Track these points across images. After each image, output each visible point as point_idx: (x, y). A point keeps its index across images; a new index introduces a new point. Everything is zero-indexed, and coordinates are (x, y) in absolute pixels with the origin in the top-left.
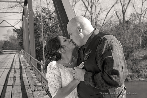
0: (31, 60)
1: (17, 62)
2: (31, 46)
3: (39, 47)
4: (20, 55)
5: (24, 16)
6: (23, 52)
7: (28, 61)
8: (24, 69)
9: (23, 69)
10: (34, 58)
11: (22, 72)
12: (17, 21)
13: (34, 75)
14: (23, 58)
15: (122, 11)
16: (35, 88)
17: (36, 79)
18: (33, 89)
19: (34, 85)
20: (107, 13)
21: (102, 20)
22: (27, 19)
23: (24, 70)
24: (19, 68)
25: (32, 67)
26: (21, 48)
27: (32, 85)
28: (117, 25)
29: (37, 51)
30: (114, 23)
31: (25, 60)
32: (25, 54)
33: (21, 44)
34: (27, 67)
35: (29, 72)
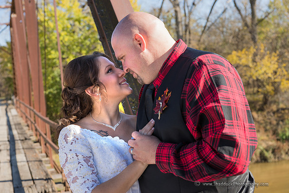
0: (35, 121)
2: (33, 87)
3: (55, 88)
4: (8, 110)
5: (14, 16)
6: (17, 101)
7: (29, 123)
8: (19, 142)
9: (16, 142)
10: (42, 114)
11: (15, 150)
13: (44, 154)
14: (16, 116)
16: (46, 186)
17: (49, 165)
18: (43, 188)
19: (45, 180)
22: (21, 21)
23: (20, 145)
24: (7, 139)
25: (39, 138)
26: (10, 92)
27: (38, 180)
28: (237, 30)
29: (50, 97)
30: (230, 25)
31: (22, 121)
32: (22, 105)
33: (11, 82)
34: (27, 138)
35: (31, 148)
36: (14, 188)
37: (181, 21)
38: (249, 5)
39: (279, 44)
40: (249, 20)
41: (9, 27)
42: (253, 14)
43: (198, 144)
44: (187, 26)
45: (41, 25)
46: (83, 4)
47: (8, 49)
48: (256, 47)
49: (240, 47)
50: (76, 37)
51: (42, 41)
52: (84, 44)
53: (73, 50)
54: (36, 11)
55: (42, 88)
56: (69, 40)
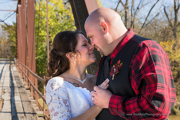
0: (28, 76)
1: (7, 77)
2: (28, 54)
3: (42, 55)
4: (11, 67)
5: (19, 6)
6: (17, 62)
7: (24, 76)
8: (17, 88)
9: (15, 88)
10: (33, 72)
11: (14, 93)
12: (10, 13)
13: (32, 97)
14: (16, 71)
15: (173, 7)
16: (33, 118)
17: (36, 105)
18: (30, 118)
19: (32, 114)
20: (151, 8)
21: (142, 19)
22: (24, 10)
23: (18, 90)
24: (9, 86)
25: (30, 87)
26: (13, 56)
27: (28, 113)
28: (165, 28)
29: (39, 61)
30: (160, 24)
31: (20, 75)
32: (20, 64)
33: (14, 49)
34: (22, 86)
35: (25, 93)
36: (12, 117)
37: (129, 19)
38: (174, 12)
40: (173, 22)
41: (16, 13)
42: (176, 18)
43: (138, 98)
44: (132, 22)
45: (37, 14)
46: (65, 2)
47: (14, 27)
48: (176, 40)
49: (165, 39)
50: (59, 23)
51: (36, 24)
52: (64, 28)
53: (57, 31)
54: (35, 4)
55: (34, 55)
56: (54, 25)
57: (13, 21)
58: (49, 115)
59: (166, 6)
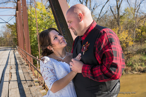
0: (26, 56)
1: (12, 58)
2: (25, 42)
3: (34, 43)
4: (15, 52)
5: (17, 12)
6: (18, 48)
7: (24, 57)
8: (20, 65)
9: (18, 65)
10: (29, 54)
11: (18, 68)
12: (11, 17)
13: (30, 70)
14: (18, 54)
15: (116, 6)
16: (32, 83)
17: (33, 75)
18: (30, 84)
19: (31, 81)
20: (102, 8)
21: (97, 15)
22: (20, 14)
23: (20, 66)
24: (14, 64)
25: (28, 63)
26: (15, 44)
27: (28, 80)
28: (112, 20)
29: (32, 47)
30: (109, 18)
31: (21, 56)
32: (20, 50)
33: (16, 40)
34: (23, 63)
35: (25, 68)
36: (18, 84)
38: (117, 10)
39: (129, 26)
40: (116, 16)
41: (15, 17)
42: (118, 13)
43: (101, 66)
45: (29, 16)
46: (47, 7)
47: (15, 26)
48: (119, 27)
49: (113, 27)
50: (44, 21)
51: (29, 23)
52: (47, 24)
53: (42, 27)
54: (27, 11)
55: (29, 43)
56: (41, 23)
57: (14, 22)
58: (42, 81)
59: (112, 6)
